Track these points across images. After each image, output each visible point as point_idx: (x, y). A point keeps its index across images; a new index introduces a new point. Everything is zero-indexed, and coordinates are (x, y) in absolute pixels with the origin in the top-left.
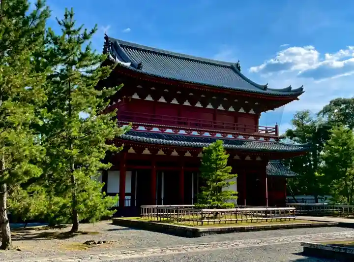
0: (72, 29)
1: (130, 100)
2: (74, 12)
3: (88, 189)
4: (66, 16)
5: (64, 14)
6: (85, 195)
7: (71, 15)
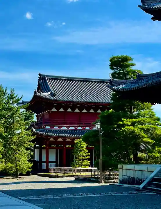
0: (13, 96)
1: (50, 112)
2: (14, 90)
3: (21, 161)
4: (11, 91)
5: (10, 90)
6: (20, 163)
7: (13, 91)
